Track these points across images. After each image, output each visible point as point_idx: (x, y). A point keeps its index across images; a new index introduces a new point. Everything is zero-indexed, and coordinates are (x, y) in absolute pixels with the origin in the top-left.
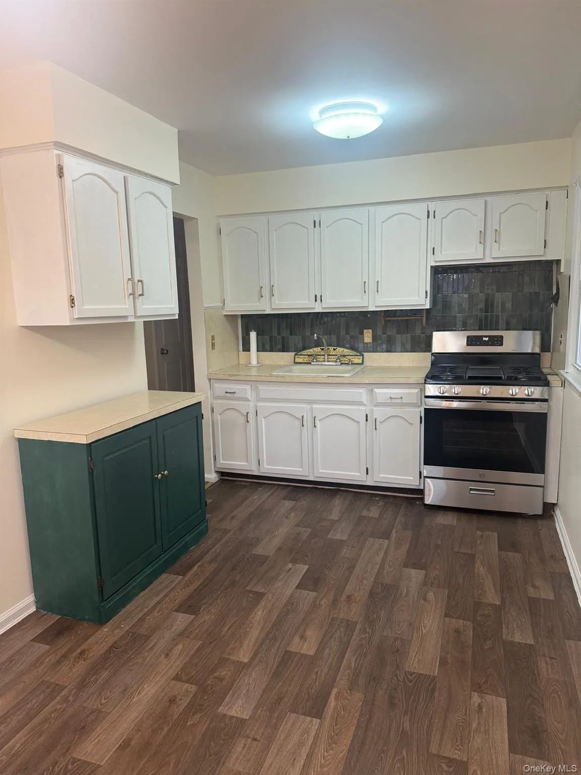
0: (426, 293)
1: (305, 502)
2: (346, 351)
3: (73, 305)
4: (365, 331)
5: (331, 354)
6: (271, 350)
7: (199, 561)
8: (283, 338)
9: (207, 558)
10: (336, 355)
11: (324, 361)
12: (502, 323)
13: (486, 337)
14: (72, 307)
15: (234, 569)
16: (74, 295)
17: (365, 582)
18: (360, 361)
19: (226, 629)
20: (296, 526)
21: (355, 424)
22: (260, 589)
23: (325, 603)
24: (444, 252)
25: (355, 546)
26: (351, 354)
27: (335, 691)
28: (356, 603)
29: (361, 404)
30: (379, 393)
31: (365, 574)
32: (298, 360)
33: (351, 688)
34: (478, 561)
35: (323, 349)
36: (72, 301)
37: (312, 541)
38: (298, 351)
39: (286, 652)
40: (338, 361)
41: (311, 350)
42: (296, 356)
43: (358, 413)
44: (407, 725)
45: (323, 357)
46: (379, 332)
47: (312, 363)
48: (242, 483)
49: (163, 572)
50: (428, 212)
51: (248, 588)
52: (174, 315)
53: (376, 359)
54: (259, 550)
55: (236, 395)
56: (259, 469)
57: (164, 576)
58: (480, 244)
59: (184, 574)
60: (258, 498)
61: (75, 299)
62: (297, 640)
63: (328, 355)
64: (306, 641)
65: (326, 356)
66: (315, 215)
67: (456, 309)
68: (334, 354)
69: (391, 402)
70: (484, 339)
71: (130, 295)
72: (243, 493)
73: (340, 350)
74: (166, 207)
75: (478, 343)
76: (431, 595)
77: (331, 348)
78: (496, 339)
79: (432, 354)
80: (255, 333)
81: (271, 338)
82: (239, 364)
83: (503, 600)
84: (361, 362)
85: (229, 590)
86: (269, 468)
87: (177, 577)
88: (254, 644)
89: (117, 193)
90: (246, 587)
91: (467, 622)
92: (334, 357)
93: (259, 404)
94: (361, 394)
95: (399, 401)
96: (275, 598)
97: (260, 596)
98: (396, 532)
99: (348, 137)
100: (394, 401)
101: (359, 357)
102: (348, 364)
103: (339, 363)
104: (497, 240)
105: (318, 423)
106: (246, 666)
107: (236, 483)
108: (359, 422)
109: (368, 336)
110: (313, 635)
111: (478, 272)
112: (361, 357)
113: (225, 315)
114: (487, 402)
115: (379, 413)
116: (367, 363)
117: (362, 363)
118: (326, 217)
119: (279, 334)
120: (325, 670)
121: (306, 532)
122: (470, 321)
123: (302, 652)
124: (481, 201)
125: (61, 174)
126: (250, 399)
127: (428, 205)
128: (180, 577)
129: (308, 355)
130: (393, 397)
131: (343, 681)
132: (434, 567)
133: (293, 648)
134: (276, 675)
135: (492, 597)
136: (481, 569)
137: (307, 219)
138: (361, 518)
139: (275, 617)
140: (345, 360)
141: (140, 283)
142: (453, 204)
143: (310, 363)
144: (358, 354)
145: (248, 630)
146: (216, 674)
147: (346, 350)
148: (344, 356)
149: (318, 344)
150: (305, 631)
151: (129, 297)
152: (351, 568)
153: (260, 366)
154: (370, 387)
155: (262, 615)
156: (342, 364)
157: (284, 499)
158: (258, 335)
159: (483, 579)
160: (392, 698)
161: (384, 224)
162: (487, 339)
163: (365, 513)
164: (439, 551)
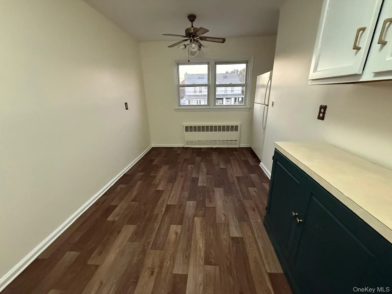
19: (212, 231)
23: (167, 263)
27: (163, 213)
28: (149, 268)
33: (158, 214)
39: (181, 224)
44: (143, 207)
62: (179, 231)
64: (175, 231)
88: (195, 225)
106: (194, 216)
110: (172, 236)
120: (166, 220)
123: (176, 225)
131: (160, 217)
133: (180, 227)
134: (183, 215)
139: (192, 243)
145: (202, 233)
146: (203, 211)
150: (176, 237)
155: (199, 244)
160: (145, 214)
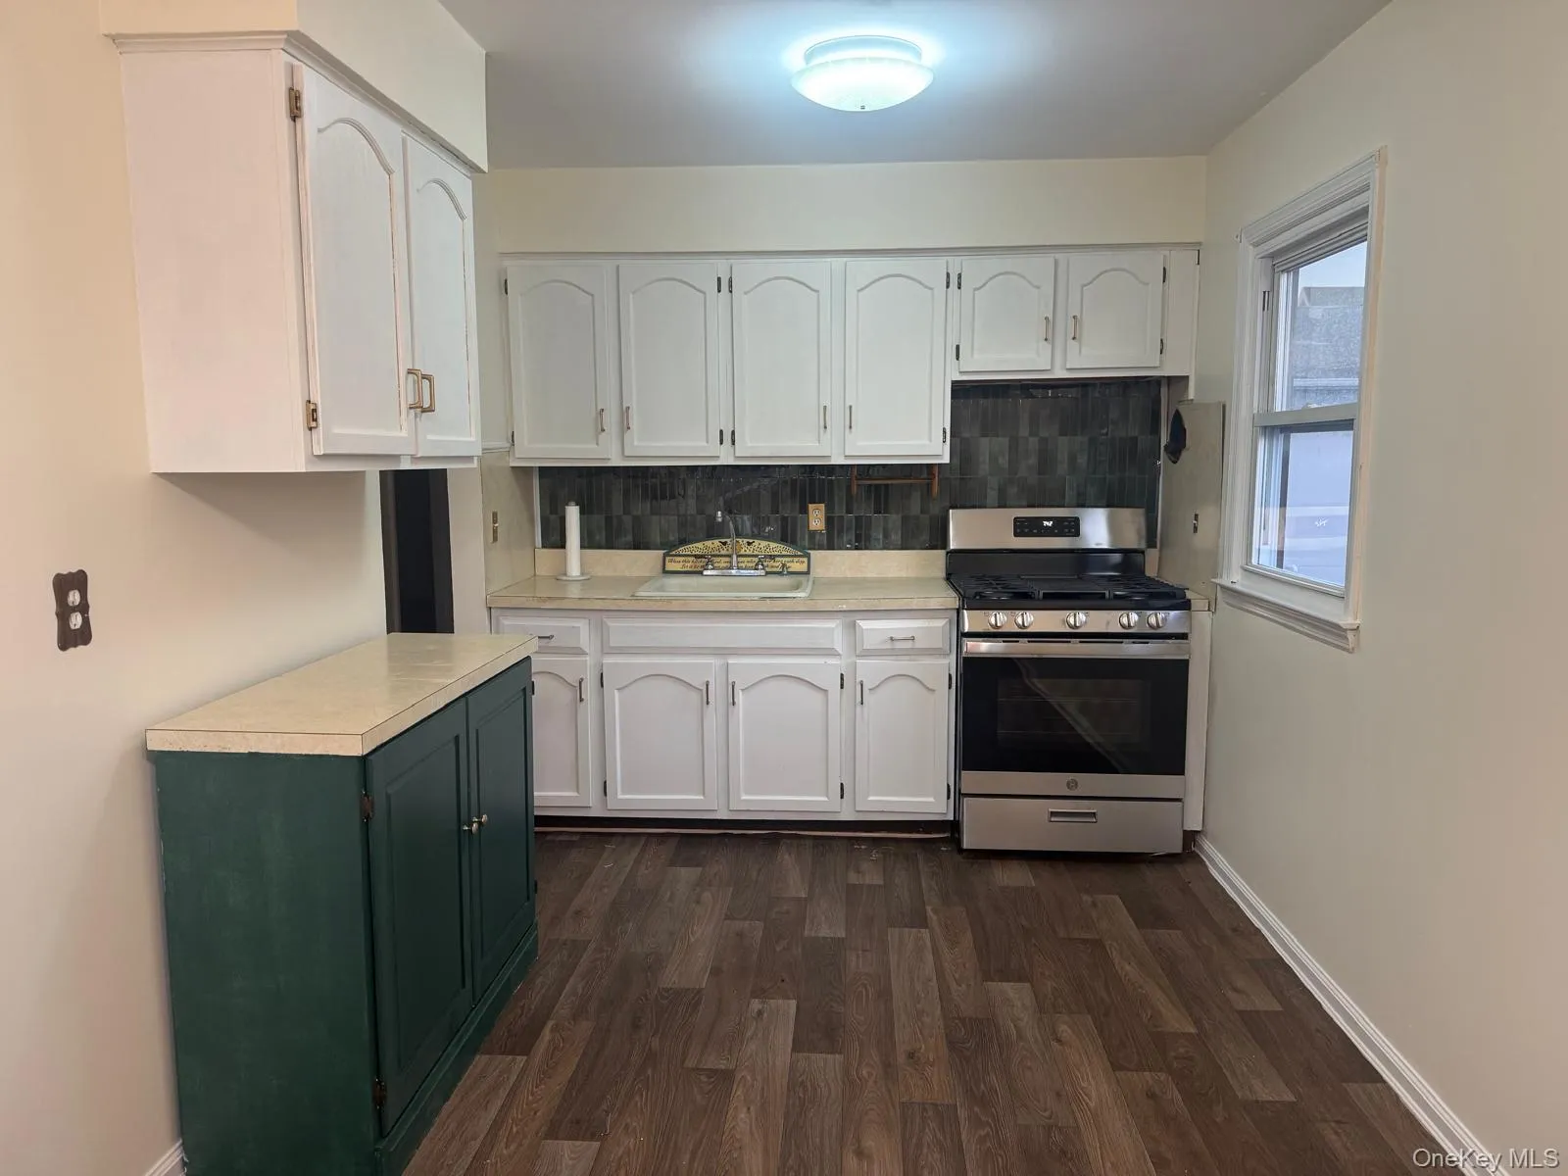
0: (944, 432)
1: (720, 865)
2: (775, 547)
3: (313, 424)
4: (811, 506)
5: (742, 552)
6: (610, 546)
7: (548, 1017)
8: (636, 519)
9: (563, 1009)
10: (756, 556)
11: (731, 568)
12: (1070, 494)
13: (1048, 519)
14: (310, 429)
15: (636, 1026)
16: (316, 398)
17: (927, 1020)
18: (803, 568)
20: (727, 917)
21: (818, 697)
22: (712, 1062)
24: (976, 356)
25: (868, 948)
26: (784, 553)
29: (831, 653)
30: (867, 629)
31: (919, 1003)
32: (670, 567)
34: (1114, 953)
35: (725, 544)
36: (312, 415)
37: (778, 949)
38: (669, 547)
40: (760, 567)
41: (700, 545)
42: (667, 559)
43: (826, 671)
45: (727, 559)
46: (840, 511)
47: (705, 573)
48: (561, 838)
49: (475, 1051)
50: (948, 275)
51: (690, 1063)
52: (469, 458)
53: (837, 564)
54: (672, 977)
55: (553, 643)
56: (605, 803)
57: (481, 1060)
58: (1045, 343)
59: (526, 1051)
60: (613, 867)
61: (320, 410)
63: (738, 556)
65: (735, 557)
66: (721, 267)
67: (986, 467)
68: (748, 552)
69: (894, 648)
70: (1046, 523)
71: (411, 408)
72: (575, 856)
73: (761, 546)
74: (462, 218)
75: (1035, 531)
76: (1064, 1030)
77: (743, 541)
78: (1066, 523)
79: (947, 553)
80: (578, 507)
81: (608, 520)
82: (535, 575)
83: (1197, 1022)
84: (805, 570)
85: (649, 1072)
86: (630, 799)
87: (514, 1060)
89: (389, 172)
90: (683, 1062)
91: (1159, 1074)
92: (749, 559)
93: (608, 660)
94: (831, 630)
95: (908, 645)
96: (759, 1078)
97: (726, 1077)
98: (935, 911)
99: (863, 107)
100: (899, 645)
101: (801, 559)
102: (780, 573)
103: (763, 573)
104: (1077, 337)
105: (740, 697)
107: (549, 838)
108: (826, 691)
109: (816, 518)
111: (1027, 397)
112: (805, 560)
113: (513, 467)
114: (1081, 642)
115: (870, 670)
116: (818, 571)
117: (808, 573)
118: (747, 272)
119: (626, 512)
121: (756, 930)
122: (1013, 490)
124: (1045, 262)
125: (295, 113)
126: (587, 651)
127: (947, 262)
128: (521, 1060)
129: (696, 556)
130: (895, 636)
132: (1042, 974)
135: (1176, 1021)
136: (1128, 967)
137: (704, 273)
138: (852, 890)
140: (777, 564)
141: (426, 383)
142: (993, 264)
143: (701, 573)
144: (799, 553)
147: (773, 545)
148: (772, 557)
149: (713, 531)
151: (408, 412)
152: (885, 994)
153: (588, 580)
154: (850, 618)
156: (767, 573)
157: (672, 863)
158: (582, 512)
159: (1141, 987)
161: (861, 294)
162: (1050, 524)
163: (853, 878)
164: (1033, 941)
